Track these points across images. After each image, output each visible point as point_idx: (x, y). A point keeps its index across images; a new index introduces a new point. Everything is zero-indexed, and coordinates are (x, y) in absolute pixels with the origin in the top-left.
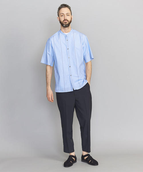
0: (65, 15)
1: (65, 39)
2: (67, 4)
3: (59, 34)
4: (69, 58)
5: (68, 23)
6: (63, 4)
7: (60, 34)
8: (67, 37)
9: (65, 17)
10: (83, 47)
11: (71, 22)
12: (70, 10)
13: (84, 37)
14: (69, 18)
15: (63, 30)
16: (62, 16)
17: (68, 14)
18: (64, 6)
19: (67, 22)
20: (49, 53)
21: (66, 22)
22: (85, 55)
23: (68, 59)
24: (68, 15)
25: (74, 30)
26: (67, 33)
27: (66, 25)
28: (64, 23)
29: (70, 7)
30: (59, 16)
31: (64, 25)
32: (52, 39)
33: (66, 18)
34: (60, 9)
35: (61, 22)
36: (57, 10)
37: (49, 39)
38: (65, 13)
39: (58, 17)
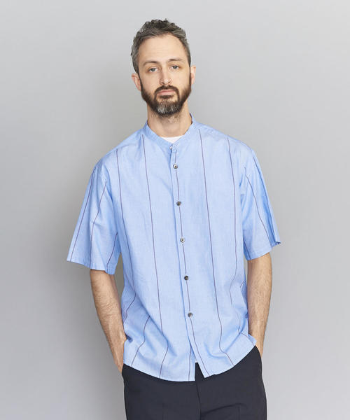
0: (164, 66)
1: (166, 163)
2: (171, 21)
3: (141, 143)
4: (182, 241)
5: (175, 99)
6: (153, 22)
7: (146, 138)
8: (173, 155)
9: (162, 78)
10: (242, 195)
11: (187, 94)
12: (185, 44)
13: (244, 156)
14: (178, 80)
15: (158, 125)
16: (153, 70)
17: (175, 63)
18: (157, 30)
19: (171, 97)
20: (98, 221)
21: (166, 97)
22: (251, 229)
23: (180, 244)
24: (175, 67)
25: (201, 128)
26: (176, 138)
27: (168, 108)
28: (159, 100)
29: (183, 32)
30: (137, 70)
31: (161, 110)
32: (110, 165)
33: (166, 81)
34: (140, 40)
35: (146, 97)
36: (131, 43)
37: (100, 164)
38: (163, 59)
39: (136, 75)
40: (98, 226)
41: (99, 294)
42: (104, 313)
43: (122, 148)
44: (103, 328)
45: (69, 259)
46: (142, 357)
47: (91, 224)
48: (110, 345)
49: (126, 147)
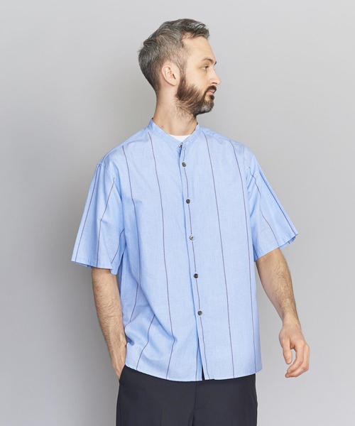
8: (182, 153)
23: (189, 242)
26: (184, 137)
40: (106, 223)
41: (101, 295)
42: (104, 314)
43: (128, 144)
44: (102, 330)
45: (73, 260)
46: (147, 360)
47: (98, 221)
48: (109, 348)
49: (133, 144)
